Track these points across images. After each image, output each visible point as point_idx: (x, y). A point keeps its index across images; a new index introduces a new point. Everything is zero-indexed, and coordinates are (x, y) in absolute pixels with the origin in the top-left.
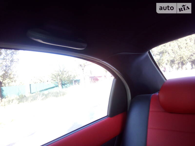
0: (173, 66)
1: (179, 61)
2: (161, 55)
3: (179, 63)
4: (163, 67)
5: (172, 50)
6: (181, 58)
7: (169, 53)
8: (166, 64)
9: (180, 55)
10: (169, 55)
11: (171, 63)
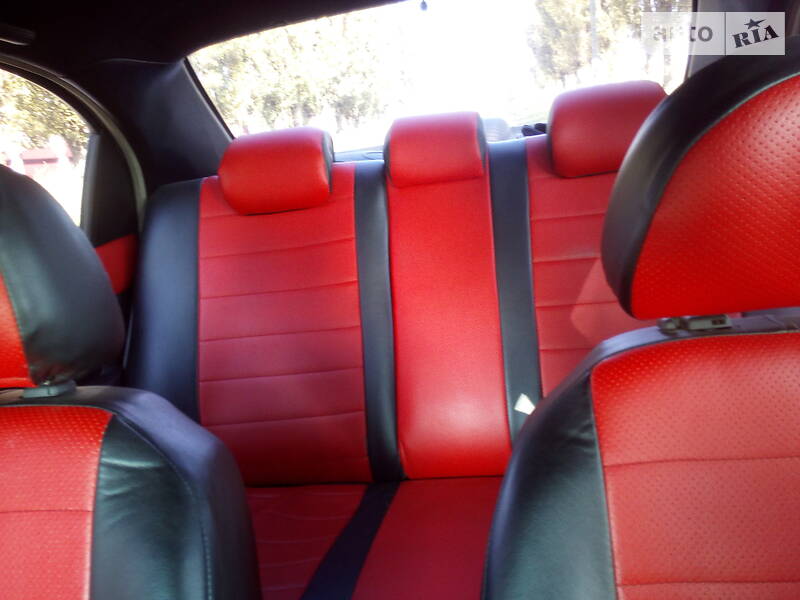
0: (273, 121)
1: (293, 99)
2: (226, 73)
3: (293, 109)
4: (237, 121)
5: (268, 55)
6: (301, 89)
7: (255, 66)
8: (249, 110)
9: (298, 77)
10: (255, 72)
11: (266, 107)
